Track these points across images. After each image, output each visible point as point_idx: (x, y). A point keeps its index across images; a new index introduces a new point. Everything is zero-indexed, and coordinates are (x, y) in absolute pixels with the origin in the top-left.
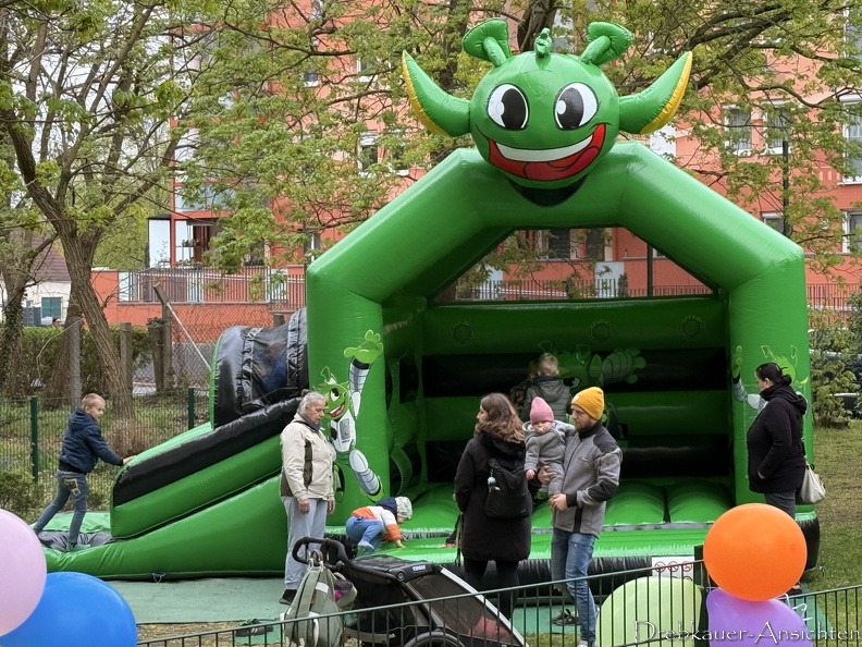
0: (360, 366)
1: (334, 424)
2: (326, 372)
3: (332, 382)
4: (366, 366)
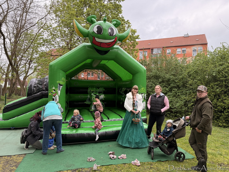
0: (60, 85)
1: (53, 97)
2: (52, 86)
3: (54, 88)
4: (62, 85)
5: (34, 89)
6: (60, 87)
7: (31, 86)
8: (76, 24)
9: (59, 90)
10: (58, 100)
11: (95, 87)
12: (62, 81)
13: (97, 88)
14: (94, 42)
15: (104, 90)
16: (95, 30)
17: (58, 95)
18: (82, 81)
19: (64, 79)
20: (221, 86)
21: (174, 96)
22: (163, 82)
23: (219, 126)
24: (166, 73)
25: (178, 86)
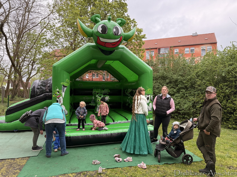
0: (64, 86)
1: (57, 99)
2: (56, 88)
3: (58, 90)
4: (66, 87)
5: (37, 91)
6: (64, 89)
7: (34, 87)
8: (80, 24)
9: (64, 92)
10: (62, 102)
11: (100, 89)
12: (66, 82)
13: (102, 89)
14: (98, 42)
15: (109, 91)
16: (100, 30)
17: (62, 97)
18: (86, 83)
19: (68, 80)
20: (231, 87)
21: (182, 97)
22: (170, 82)
23: (229, 128)
24: (174, 74)
25: (186, 86)
